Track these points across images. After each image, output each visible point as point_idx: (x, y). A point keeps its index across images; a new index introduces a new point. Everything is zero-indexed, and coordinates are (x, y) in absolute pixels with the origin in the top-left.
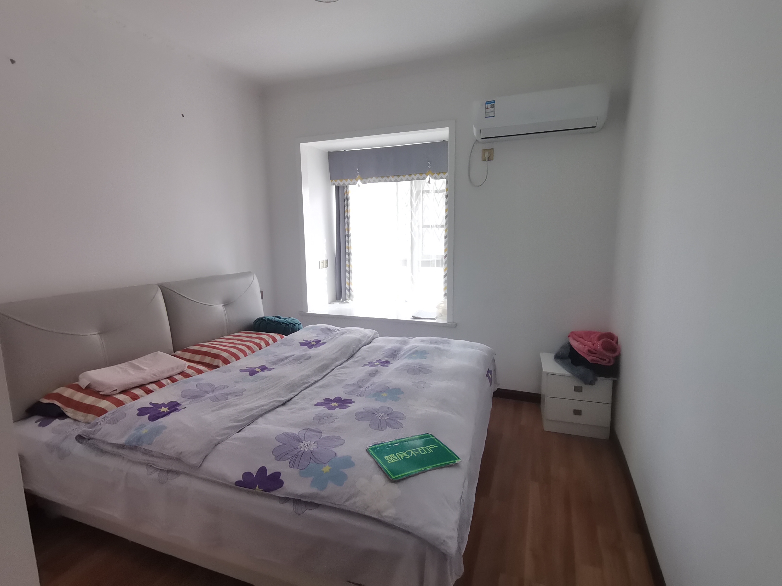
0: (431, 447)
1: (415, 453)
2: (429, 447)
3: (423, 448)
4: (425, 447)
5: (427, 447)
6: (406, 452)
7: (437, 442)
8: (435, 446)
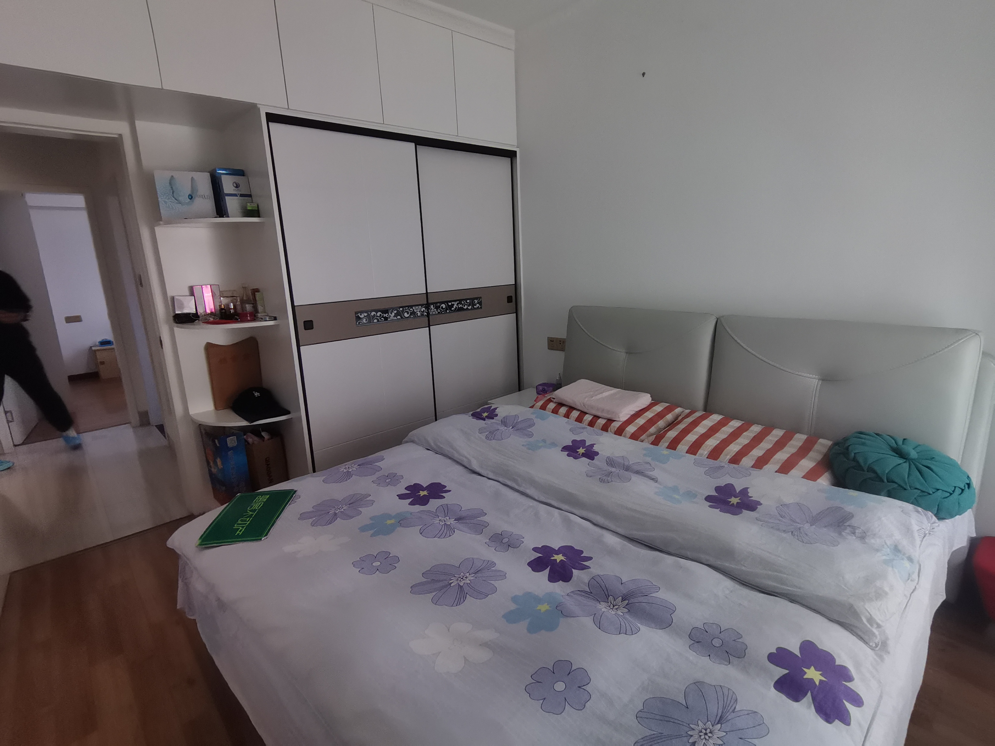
0: (241, 530)
1: (248, 515)
2: (243, 527)
3: (247, 523)
4: (246, 525)
5: (245, 527)
6: (257, 510)
7: (240, 538)
8: (239, 534)
